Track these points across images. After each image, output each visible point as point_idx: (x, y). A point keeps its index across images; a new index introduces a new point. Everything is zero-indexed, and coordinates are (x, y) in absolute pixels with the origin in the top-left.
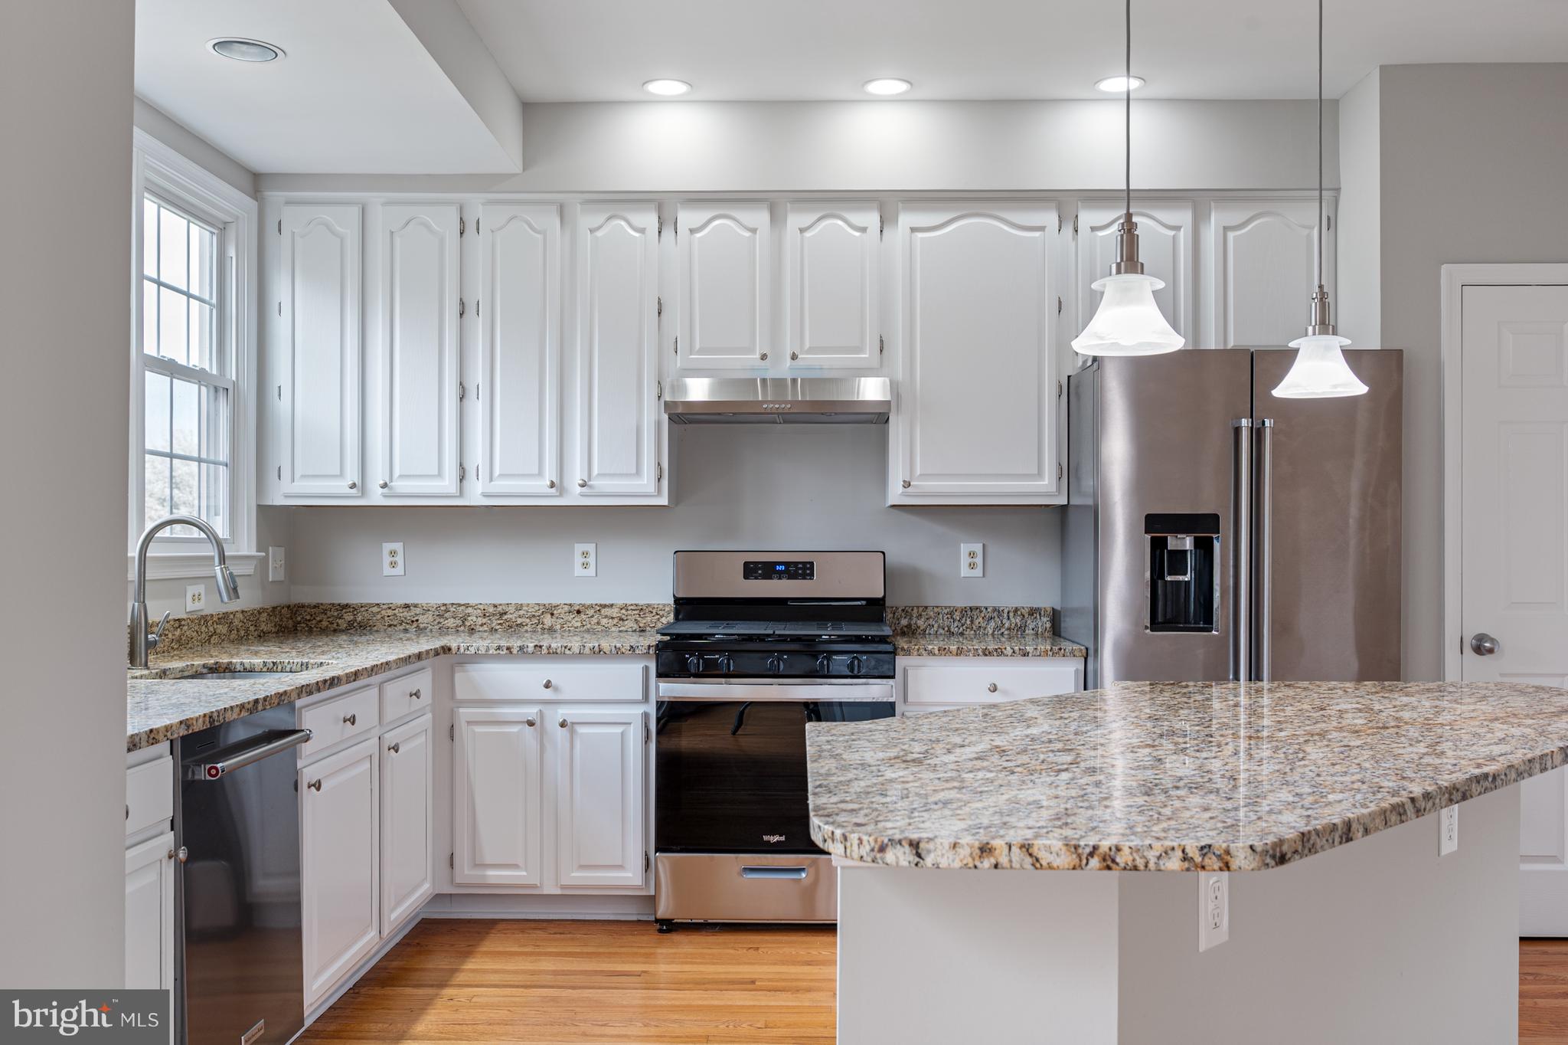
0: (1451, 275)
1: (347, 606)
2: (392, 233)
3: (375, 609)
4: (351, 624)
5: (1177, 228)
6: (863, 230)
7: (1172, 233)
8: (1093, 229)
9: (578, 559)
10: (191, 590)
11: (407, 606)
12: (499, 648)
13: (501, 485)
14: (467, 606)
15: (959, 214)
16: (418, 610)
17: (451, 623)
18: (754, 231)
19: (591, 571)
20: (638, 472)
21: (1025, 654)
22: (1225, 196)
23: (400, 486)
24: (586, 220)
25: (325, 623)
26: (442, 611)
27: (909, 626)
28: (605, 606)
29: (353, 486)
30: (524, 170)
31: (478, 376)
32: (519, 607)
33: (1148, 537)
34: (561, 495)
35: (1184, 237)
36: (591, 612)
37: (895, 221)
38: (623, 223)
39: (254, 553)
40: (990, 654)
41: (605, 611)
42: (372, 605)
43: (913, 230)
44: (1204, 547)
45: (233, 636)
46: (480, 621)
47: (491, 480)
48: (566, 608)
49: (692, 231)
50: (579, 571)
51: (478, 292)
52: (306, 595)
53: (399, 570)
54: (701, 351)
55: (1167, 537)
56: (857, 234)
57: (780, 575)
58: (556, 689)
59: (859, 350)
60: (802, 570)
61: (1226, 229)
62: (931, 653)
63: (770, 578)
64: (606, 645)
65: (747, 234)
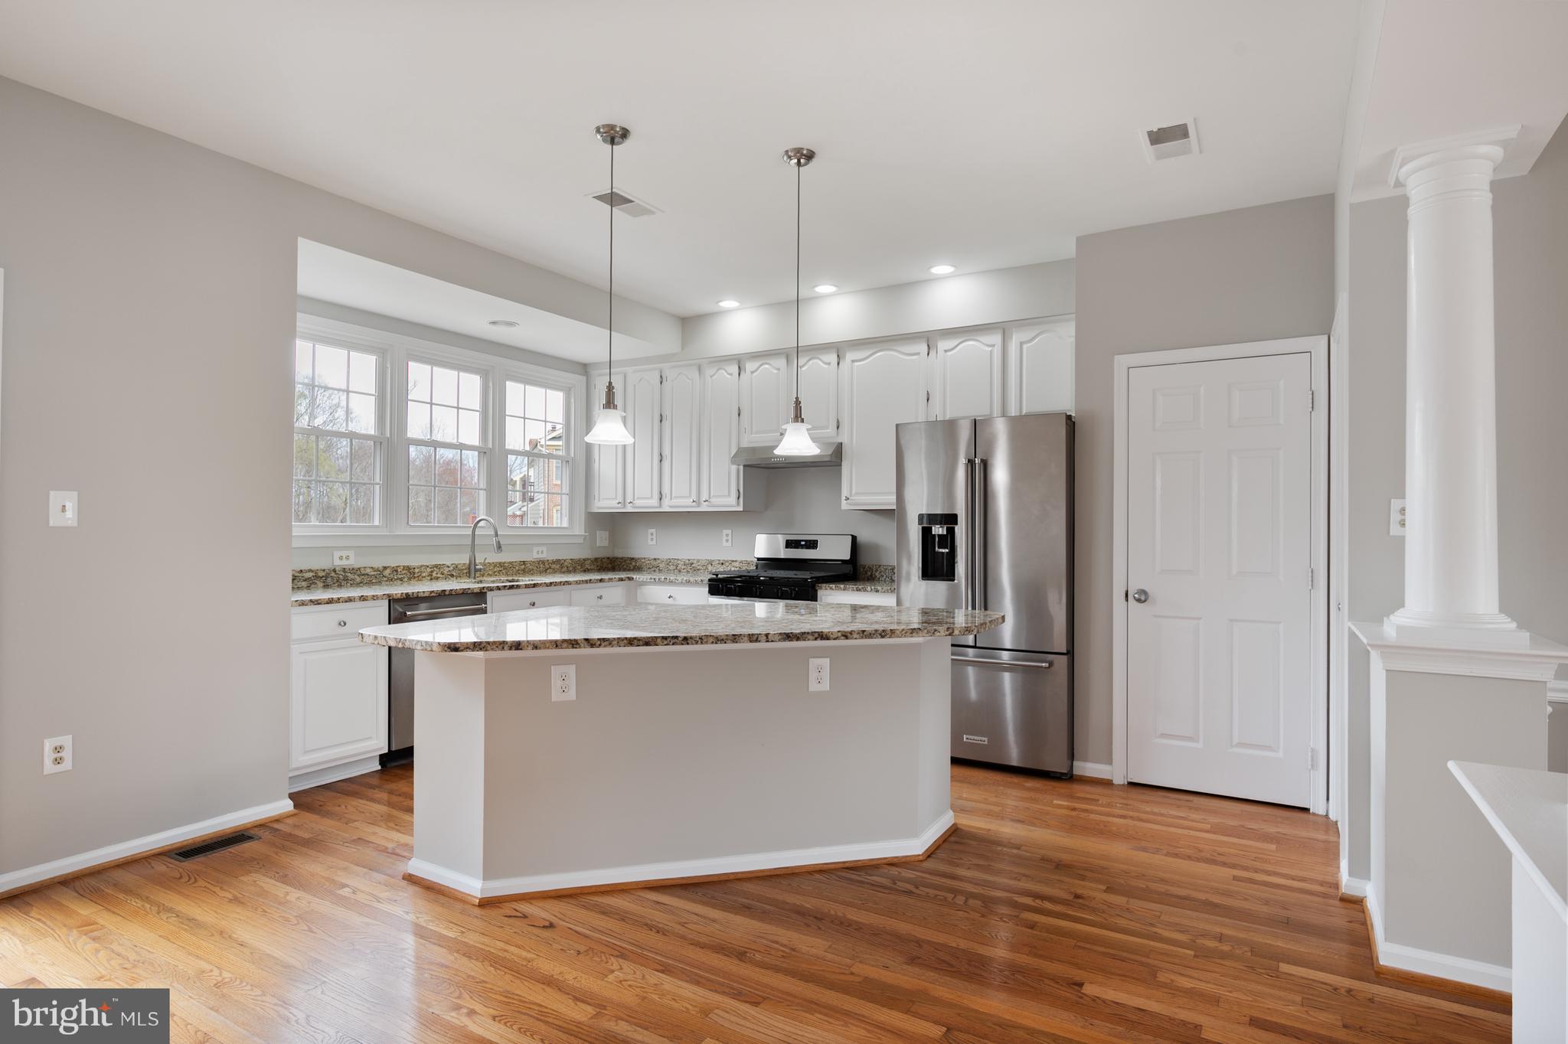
0: (1122, 361)
1: (633, 559)
2: (635, 385)
3: (643, 560)
4: (634, 567)
5: (993, 346)
6: (829, 364)
7: (990, 349)
8: (946, 351)
9: (725, 538)
10: (535, 549)
11: (655, 559)
12: (651, 579)
13: (675, 502)
14: (678, 560)
15: (875, 350)
16: (659, 561)
17: (672, 567)
18: (779, 369)
19: (729, 544)
20: (729, 495)
21: (877, 591)
22: (1022, 323)
23: (638, 502)
24: (709, 371)
25: (625, 567)
26: (669, 562)
27: (871, 575)
28: (733, 561)
29: (619, 503)
30: (683, 349)
31: (666, 452)
32: (698, 561)
33: (920, 527)
34: (699, 506)
35: (997, 351)
36: (727, 564)
37: (844, 357)
38: (724, 371)
39: (583, 534)
40: (860, 590)
41: (734, 564)
42: (642, 559)
43: (853, 361)
44: (951, 532)
45: (565, 569)
46: (683, 567)
47: (671, 499)
48: (717, 562)
49: (752, 372)
50: (725, 544)
51: (667, 413)
52: (619, 553)
53: (654, 542)
54: (757, 433)
55: (931, 527)
56: (826, 366)
57: (802, 547)
58: (674, 599)
59: (827, 427)
60: (812, 545)
61: (1022, 344)
62: (831, 588)
63: (798, 548)
64: (691, 579)
65: (776, 371)
